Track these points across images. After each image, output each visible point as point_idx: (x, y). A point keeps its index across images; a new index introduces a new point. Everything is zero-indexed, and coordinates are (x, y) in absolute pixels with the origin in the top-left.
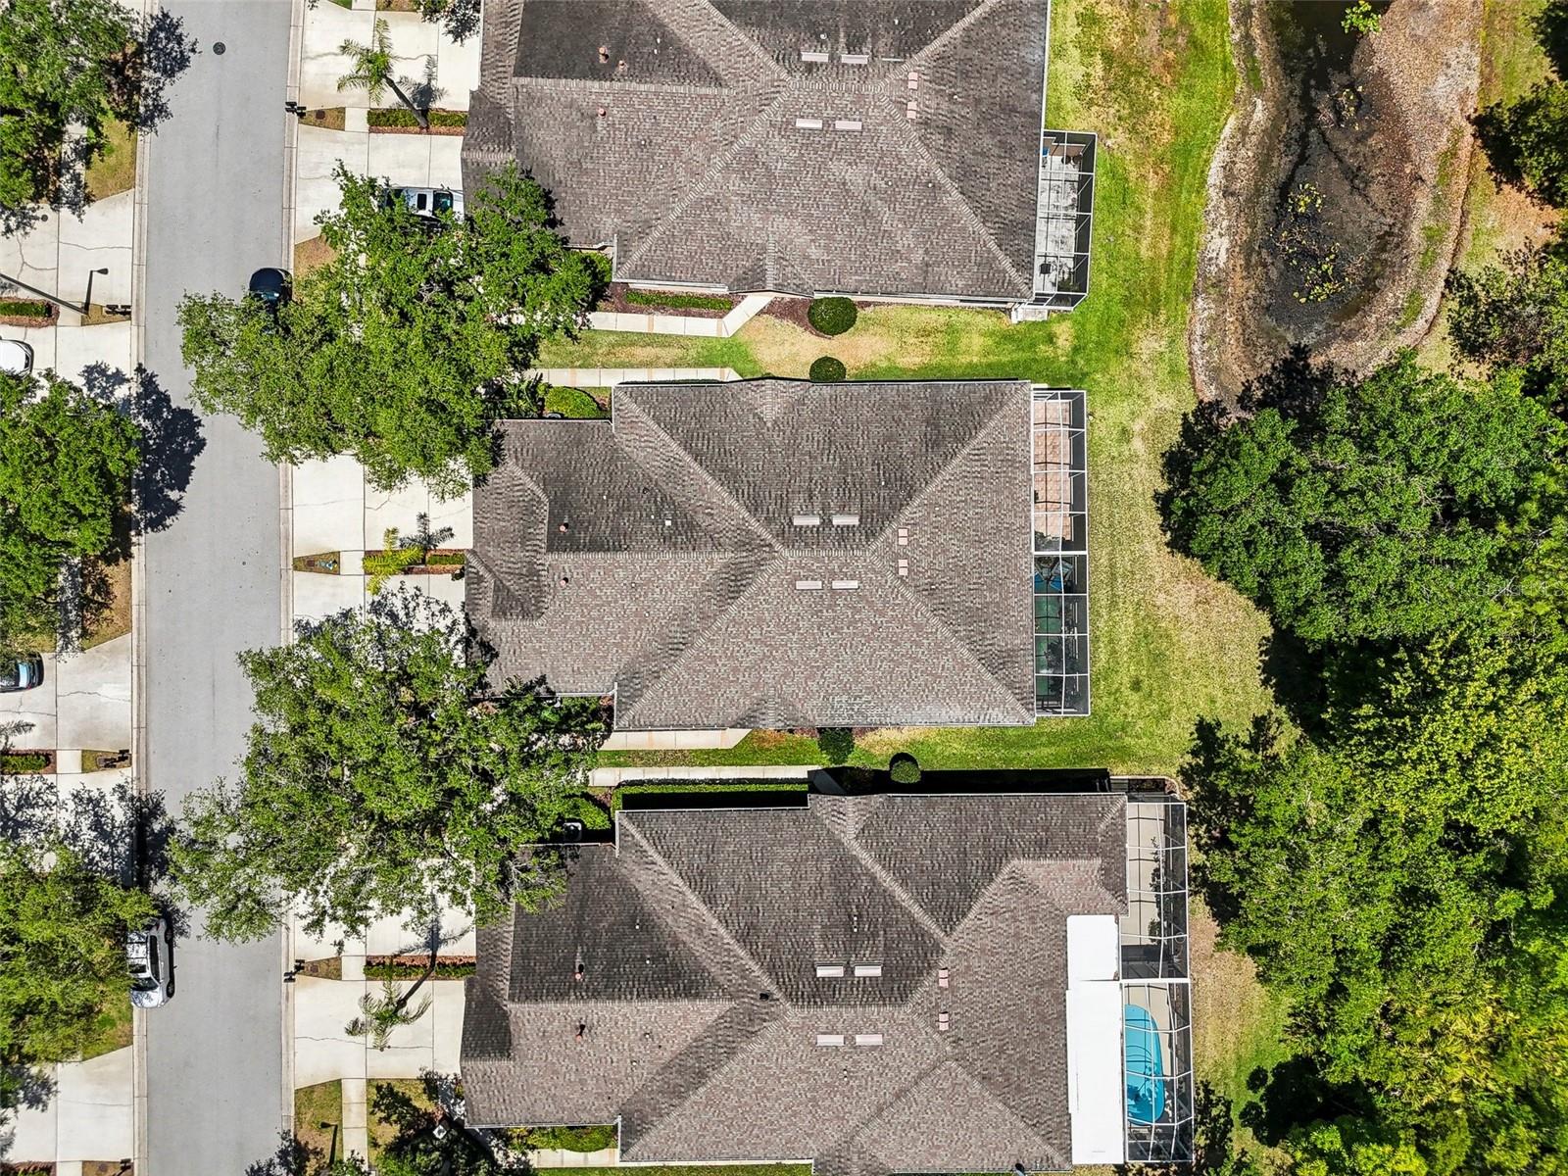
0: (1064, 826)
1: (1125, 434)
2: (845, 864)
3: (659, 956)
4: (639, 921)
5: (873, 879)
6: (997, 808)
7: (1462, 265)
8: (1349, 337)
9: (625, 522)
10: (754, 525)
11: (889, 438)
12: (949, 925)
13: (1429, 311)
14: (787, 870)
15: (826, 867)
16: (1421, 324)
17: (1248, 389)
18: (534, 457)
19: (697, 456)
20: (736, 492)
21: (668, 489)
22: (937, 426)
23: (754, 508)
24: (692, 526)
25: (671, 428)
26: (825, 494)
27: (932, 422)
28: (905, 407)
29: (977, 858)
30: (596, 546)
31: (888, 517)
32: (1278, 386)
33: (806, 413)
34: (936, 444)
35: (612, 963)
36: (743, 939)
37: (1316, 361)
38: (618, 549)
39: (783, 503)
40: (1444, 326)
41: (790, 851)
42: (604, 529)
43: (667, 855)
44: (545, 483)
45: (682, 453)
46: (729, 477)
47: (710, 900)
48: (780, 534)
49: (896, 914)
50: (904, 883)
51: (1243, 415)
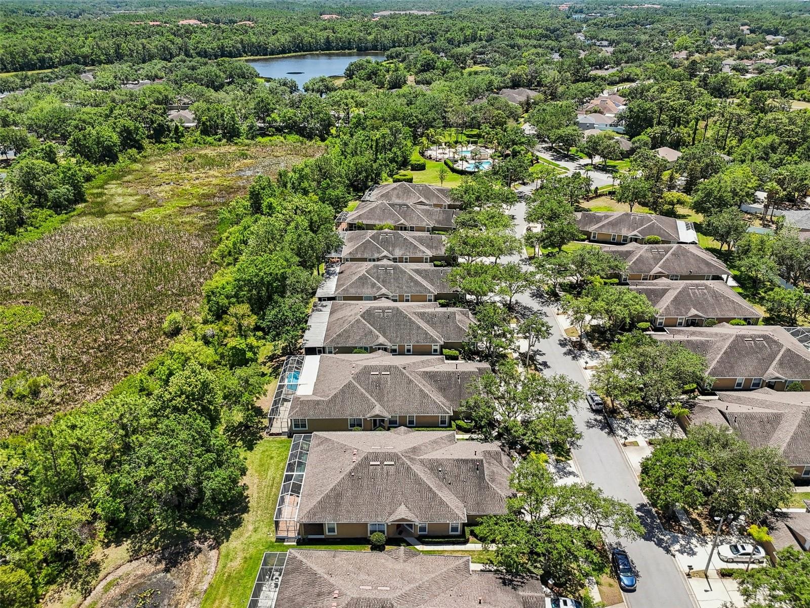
0: (309, 409)
1: (255, 530)
2: (380, 400)
3: (436, 381)
4: (442, 390)
5: (371, 396)
6: (330, 414)
7: (80, 598)
8: (143, 576)
9: (456, 470)
10: (409, 463)
11: (356, 498)
12: (350, 383)
13: (104, 583)
14: (398, 398)
15: (386, 399)
16: (110, 578)
17: (196, 556)
18: (494, 497)
19: (430, 490)
20: (415, 475)
21: (441, 483)
22: (336, 502)
23: (409, 468)
24: (432, 469)
25: (442, 502)
26: (382, 474)
27: (338, 504)
28: (348, 511)
29: (339, 400)
30: (466, 461)
31: (360, 465)
32: (182, 557)
33: (388, 509)
34: (338, 495)
35: (449, 380)
36: (410, 381)
37: (162, 566)
38: (458, 460)
39: (398, 471)
40: (101, 575)
41: (397, 403)
42: (464, 468)
43: (435, 402)
44: (488, 487)
45: (436, 491)
46: (418, 481)
47: (421, 391)
48: (399, 458)
49: (365, 387)
50: (362, 394)
51: (201, 546)
